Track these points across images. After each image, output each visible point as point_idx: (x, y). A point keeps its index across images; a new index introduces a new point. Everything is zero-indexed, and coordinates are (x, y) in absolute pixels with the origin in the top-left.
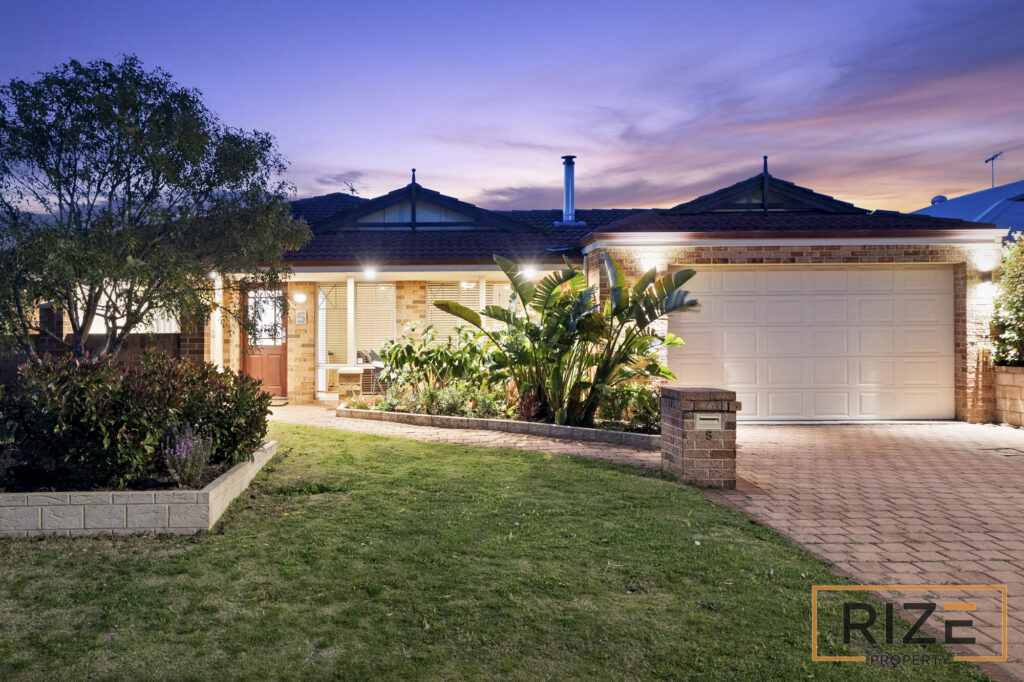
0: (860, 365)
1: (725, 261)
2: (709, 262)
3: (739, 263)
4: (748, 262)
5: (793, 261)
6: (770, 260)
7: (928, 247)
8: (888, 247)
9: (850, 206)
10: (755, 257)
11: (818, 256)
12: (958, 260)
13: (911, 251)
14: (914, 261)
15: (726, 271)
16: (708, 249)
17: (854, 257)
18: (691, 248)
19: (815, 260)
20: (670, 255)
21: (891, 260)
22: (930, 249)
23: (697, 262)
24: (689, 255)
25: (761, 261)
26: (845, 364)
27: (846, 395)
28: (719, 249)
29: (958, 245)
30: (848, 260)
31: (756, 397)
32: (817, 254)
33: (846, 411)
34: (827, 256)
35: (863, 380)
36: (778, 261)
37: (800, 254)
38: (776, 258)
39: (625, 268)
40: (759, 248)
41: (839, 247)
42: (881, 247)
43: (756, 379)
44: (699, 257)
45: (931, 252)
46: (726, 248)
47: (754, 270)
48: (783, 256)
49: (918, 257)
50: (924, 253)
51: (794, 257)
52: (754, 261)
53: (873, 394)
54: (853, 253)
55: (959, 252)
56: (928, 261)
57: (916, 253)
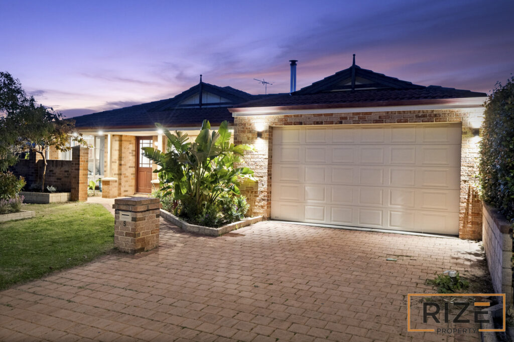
0: (391, 193)
1: (301, 123)
2: (292, 125)
3: (308, 124)
4: (314, 124)
5: (341, 123)
6: (327, 123)
7: (433, 111)
8: (404, 112)
9: (410, 84)
10: (318, 120)
11: (357, 119)
12: (455, 120)
13: (420, 115)
14: (423, 122)
15: (309, 129)
16: (291, 116)
17: (380, 120)
18: (281, 116)
19: (355, 122)
20: (271, 120)
21: (406, 121)
22: (435, 113)
23: (285, 125)
24: (280, 120)
25: (321, 123)
26: (381, 192)
27: (381, 212)
28: (297, 116)
29: (456, 110)
30: (377, 121)
31: (324, 209)
32: (356, 118)
33: (380, 223)
34: (362, 119)
35: (392, 203)
36: (332, 123)
37: (345, 118)
38: (330, 121)
39: (247, 129)
40: (320, 115)
41: (370, 113)
42: (399, 112)
43: (324, 197)
44: (286, 122)
45: (435, 115)
46: (301, 115)
47: (325, 129)
48: (335, 120)
49: (426, 119)
50: (430, 116)
51: (342, 120)
52: (317, 123)
53: (400, 213)
54: (380, 117)
55: (457, 115)
56: (433, 122)
57: (424, 116)
